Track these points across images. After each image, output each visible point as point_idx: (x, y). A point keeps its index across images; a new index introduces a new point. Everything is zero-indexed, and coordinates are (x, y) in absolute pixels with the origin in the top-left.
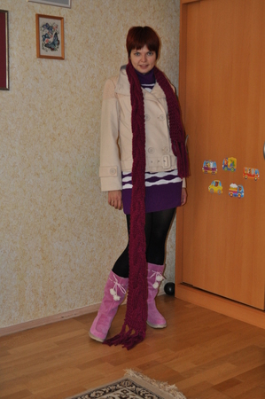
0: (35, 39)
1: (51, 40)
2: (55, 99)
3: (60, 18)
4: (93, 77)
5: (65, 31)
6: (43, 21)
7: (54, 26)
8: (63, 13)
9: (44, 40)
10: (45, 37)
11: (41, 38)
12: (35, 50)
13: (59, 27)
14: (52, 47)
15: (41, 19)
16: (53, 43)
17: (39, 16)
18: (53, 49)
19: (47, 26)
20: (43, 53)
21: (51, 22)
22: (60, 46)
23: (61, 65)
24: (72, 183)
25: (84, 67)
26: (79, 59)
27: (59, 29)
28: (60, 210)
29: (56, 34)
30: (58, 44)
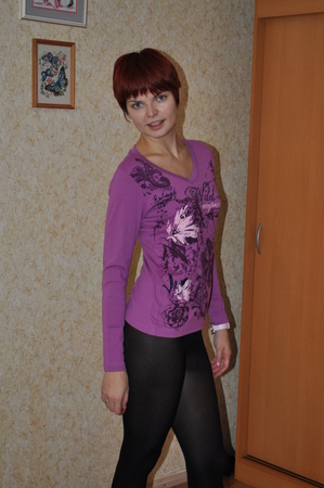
0: (30, 79)
1: (55, 79)
2: (59, 171)
3: (70, 45)
4: (117, 135)
5: (77, 63)
6: (43, 49)
7: (60, 57)
8: (73, 35)
9: (44, 79)
10: (46, 74)
11: (40, 77)
12: (30, 94)
13: (68, 58)
14: (55, 89)
15: (40, 46)
16: (58, 84)
17: (37, 42)
18: (57, 94)
19: (50, 58)
20: (42, 99)
21: (55, 50)
22: (68, 88)
23: (68, 117)
24: (80, 303)
25: (103, 119)
26: (96, 107)
27: (68, 61)
28: (60, 345)
29: (63, 69)
30: (66, 85)
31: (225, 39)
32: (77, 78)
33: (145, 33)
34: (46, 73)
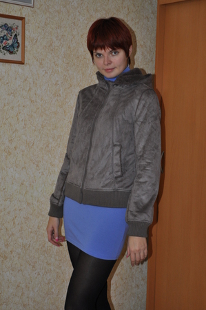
1: (10, 42)
2: (12, 108)
3: (22, 19)
4: (56, 84)
5: (27, 32)
7: (14, 27)
8: (24, 12)
13: (20, 28)
16: (12, 46)
18: (11, 53)
21: (10, 22)
22: (20, 49)
23: (20, 70)
24: (28, 204)
25: (46, 73)
26: (41, 64)
27: (20, 30)
28: (13, 234)
29: (16, 36)
30: (18, 47)
31: (137, 20)
32: (27, 43)
33: (78, 13)
34: (3, 37)
